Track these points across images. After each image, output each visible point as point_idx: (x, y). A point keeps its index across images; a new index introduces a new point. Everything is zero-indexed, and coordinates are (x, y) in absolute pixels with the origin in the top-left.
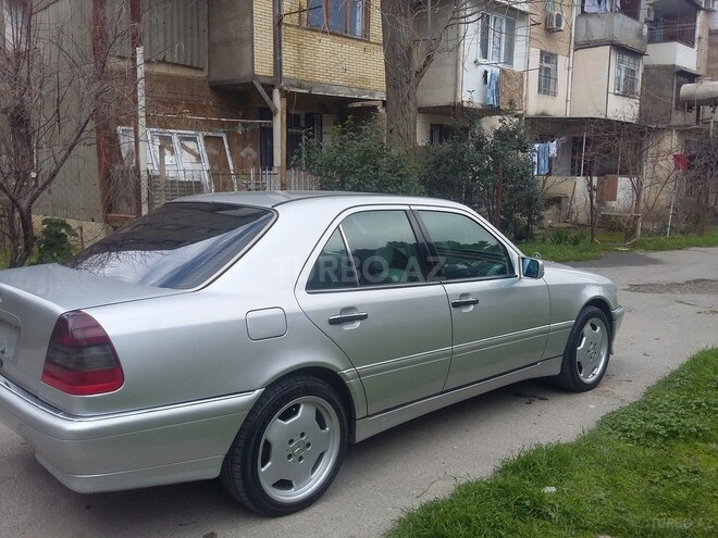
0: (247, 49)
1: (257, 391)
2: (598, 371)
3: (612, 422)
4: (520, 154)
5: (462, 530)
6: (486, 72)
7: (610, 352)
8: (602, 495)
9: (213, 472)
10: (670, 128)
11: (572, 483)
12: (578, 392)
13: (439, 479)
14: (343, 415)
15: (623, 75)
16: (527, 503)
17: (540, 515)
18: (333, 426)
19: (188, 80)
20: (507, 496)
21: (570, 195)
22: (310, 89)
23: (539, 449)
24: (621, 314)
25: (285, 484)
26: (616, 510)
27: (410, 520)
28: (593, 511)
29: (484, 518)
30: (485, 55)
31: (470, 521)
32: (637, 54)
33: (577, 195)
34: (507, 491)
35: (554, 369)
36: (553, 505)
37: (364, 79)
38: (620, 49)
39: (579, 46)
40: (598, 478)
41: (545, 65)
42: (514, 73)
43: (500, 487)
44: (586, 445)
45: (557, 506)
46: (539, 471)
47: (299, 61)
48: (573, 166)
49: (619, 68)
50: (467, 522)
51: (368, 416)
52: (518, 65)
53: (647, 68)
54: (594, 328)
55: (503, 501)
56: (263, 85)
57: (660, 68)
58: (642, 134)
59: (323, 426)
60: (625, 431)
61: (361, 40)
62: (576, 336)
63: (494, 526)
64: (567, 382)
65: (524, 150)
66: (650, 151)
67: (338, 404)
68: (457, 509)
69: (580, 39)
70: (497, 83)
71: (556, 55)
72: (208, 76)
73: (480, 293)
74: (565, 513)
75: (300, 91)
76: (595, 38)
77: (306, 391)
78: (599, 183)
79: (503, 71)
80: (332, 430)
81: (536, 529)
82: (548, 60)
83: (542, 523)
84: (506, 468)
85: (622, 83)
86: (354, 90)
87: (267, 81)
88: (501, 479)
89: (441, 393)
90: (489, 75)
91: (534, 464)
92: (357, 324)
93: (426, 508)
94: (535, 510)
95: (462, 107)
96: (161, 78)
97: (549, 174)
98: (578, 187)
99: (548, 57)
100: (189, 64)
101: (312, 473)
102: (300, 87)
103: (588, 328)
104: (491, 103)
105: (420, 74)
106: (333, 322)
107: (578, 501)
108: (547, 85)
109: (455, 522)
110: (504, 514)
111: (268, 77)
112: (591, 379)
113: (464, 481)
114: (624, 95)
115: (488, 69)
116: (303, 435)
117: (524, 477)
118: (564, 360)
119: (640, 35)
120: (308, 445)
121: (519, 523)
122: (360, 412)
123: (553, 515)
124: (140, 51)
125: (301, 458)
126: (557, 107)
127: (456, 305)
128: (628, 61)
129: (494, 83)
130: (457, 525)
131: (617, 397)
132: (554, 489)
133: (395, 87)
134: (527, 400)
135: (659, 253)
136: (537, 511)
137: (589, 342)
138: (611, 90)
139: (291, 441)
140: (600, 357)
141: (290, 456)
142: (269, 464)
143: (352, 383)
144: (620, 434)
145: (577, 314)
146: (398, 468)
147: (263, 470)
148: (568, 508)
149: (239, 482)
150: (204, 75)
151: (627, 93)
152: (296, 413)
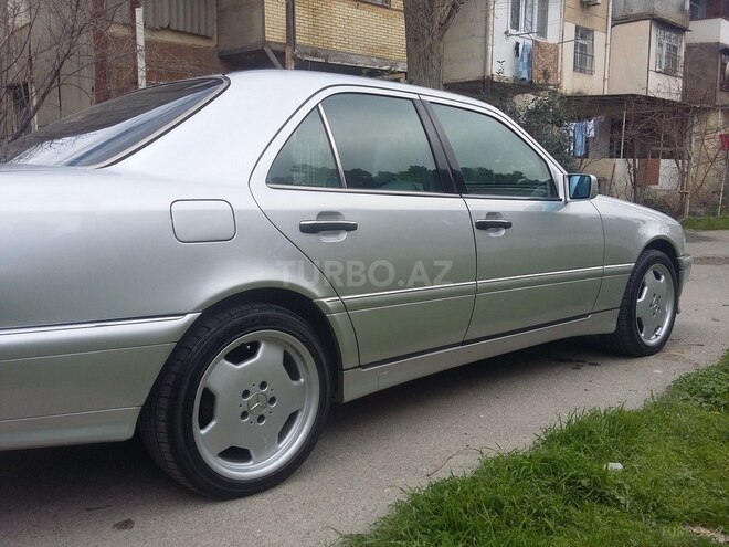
0: (256, 14)
1: (189, 316)
2: (662, 332)
3: (689, 386)
4: (556, 129)
5: (489, 518)
6: (518, 44)
7: (676, 311)
8: (688, 473)
9: (125, 431)
10: (715, 109)
11: (644, 459)
12: (638, 357)
13: (459, 453)
14: (324, 361)
15: (665, 50)
16: (585, 482)
17: (602, 499)
18: (310, 377)
19: (196, 50)
20: (555, 474)
21: (609, 178)
22: (327, 58)
23: (595, 414)
24: (689, 264)
25: (238, 454)
26: (711, 493)
27: (414, 504)
28: (679, 495)
29: (523, 502)
30: (516, 25)
31: (502, 506)
32: (680, 30)
33: (617, 178)
34: (555, 467)
35: (608, 325)
36: (620, 486)
37: (385, 48)
38: (662, 24)
39: (617, 22)
40: (679, 452)
41: (581, 41)
42: (548, 44)
43: (544, 460)
44: (658, 412)
45: (627, 487)
46: (597, 441)
47: (314, 26)
48: (611, 148)
49: (660, 45)
50: (497, 507)
51: (360, 366)
52: (552, 37)
53: (689, 47)
54: (658, 277)
55: (549, 480)
56: (275, 52)
57: (703, 46)
58: (687, 110)
59: (294, 375)
60: (707, 396)
61: (381, 6)
62: (635, 284)
63: (536, 515)
64: (623, 344)
65: (560, 124)
66: (695, 129)
67: (317, 346)
68: (483, 489)
69: (619, 14)
70: (529, 56)
71: (593, 31)
72: (217, 46)
73: (513, 214)
74: (639, 497)
75: (315, 59)
76: (633, 13)
77: (266, 323)
78: (640, 165)
79: (536, 43)
80: (308, 381)
81: (598, 519)
82: (583, 37)
83: (607, 510)
84: (552, 438)
85: (664, 61)
86: (375, 60)
87: (280, 48)
88: (545, 452)
89: (463, 343)
90: (521, 47)
91: (590, 433)
92: (344, 236)
93: (437, 488)
94: (595, 492)
95: (492, 82)
96: (166, 48)
97: (586, 156)
98: (617, 170)
99: (583, 33)
100: (196, 32)
101: (280, 442)
102: (316, 56)
103: (649, 277)
104: (524, 76)
105: (444, 26)
106: (306, 229)
107: (655, 482)
108: (583, 61)
109: (480, 506)
110: (551, 497)
111: (281, 44)
112: (653, 341)
113: (492, 455)
114: (666, 73)
115: (520, 41)
116: (263, 385)
117: (578, 449)
118: (620, 314)
119: (682, 9)
120: (272, 400)
121: (573, 510)
122: (348, 360)
123: (622, 500)
124: (139, 12)
125: (261, 418)
126: (594, 85)
127: (482, 226)
128: (669, 38)
129: (525, 55)
130: (482, 511)
131: (689, 362)
132: (619, 466)
133: (416, 40)
134: (574, 365)
135: (711, 232)
136: (600, 494)
137: (652, 294)
138: (652, 67)
139: (246, 394)
140: (664, 314)
141: (244, 415)
142: (213, 424)
143: (336, 318)
144: (701, 400)
145: (636, 257)
146: (405, 440)
147: (203, 432)
148: (644, 490)
149: (166, 447)
150: (212, 44)
151: (668, 72)
152: (252, 353)
